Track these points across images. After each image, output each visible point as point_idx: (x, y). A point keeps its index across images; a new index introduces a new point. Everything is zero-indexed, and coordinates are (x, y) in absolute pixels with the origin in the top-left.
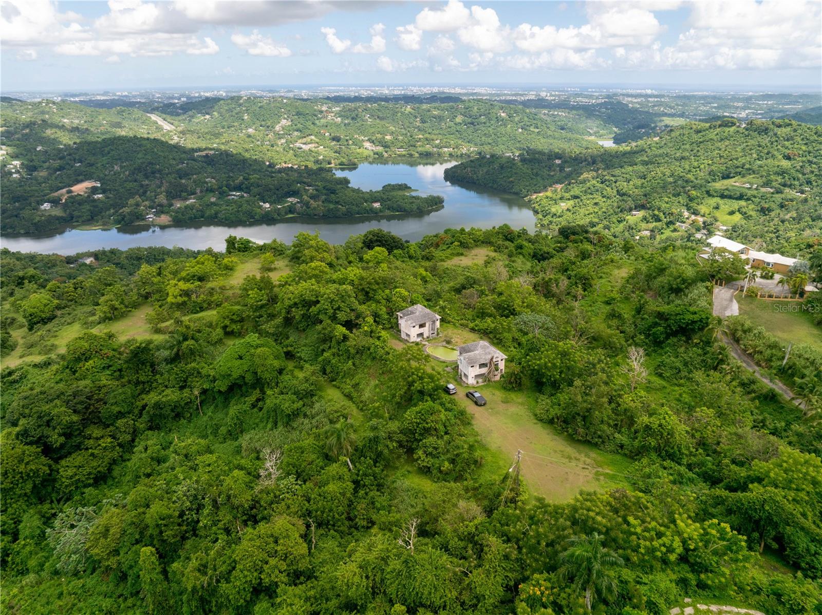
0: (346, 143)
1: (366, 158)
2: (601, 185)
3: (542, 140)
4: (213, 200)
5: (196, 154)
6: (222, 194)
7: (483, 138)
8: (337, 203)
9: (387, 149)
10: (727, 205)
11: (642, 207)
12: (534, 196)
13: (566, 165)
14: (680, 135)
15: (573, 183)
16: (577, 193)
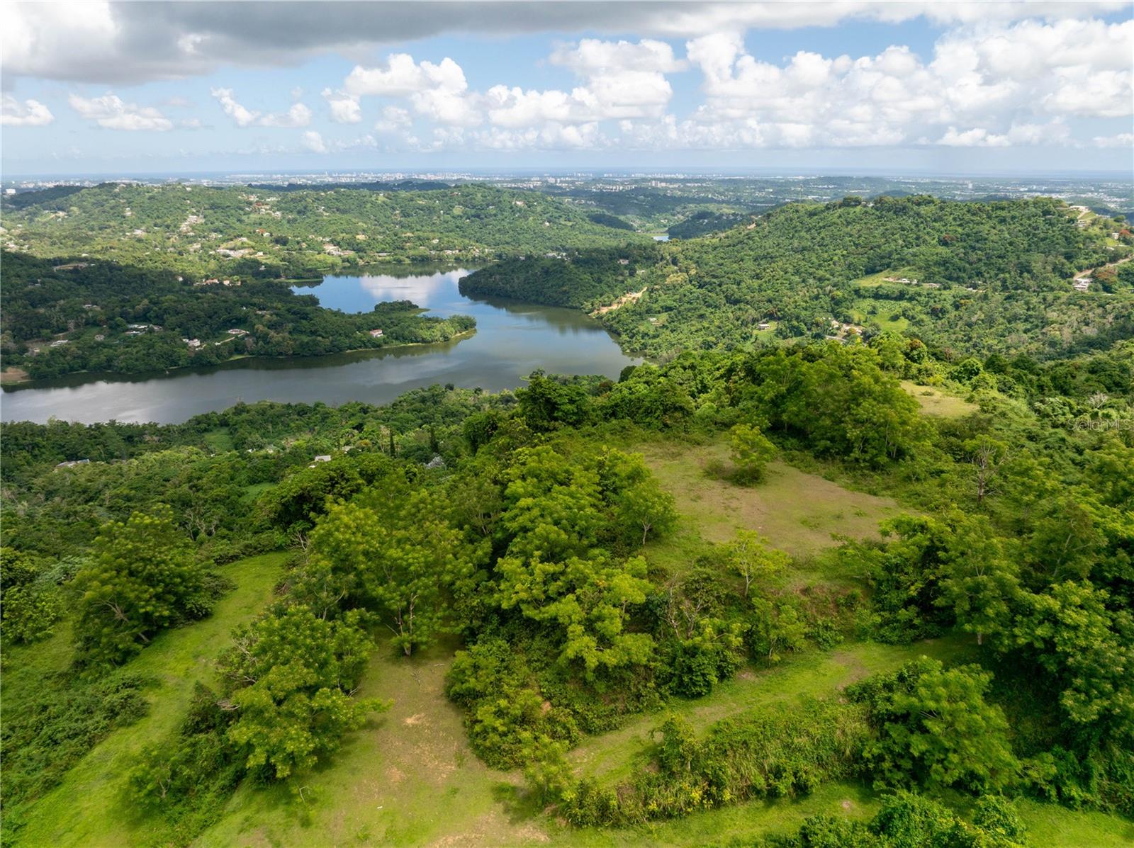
0: (297, 247)
1: (333, 266)
2: (701, 291)
3: (580, 237)
4: (100, 338)
5: (55, 268)
6: (115, 329)
7: (497, 235)
8: (313, 333)
9: (361, 254)
10: (885, 308)
11: (770, 317)
12: (604, 310)
13: (637, 266)
14: (786, 220)
15: (657, 290)
16: (669, 303)
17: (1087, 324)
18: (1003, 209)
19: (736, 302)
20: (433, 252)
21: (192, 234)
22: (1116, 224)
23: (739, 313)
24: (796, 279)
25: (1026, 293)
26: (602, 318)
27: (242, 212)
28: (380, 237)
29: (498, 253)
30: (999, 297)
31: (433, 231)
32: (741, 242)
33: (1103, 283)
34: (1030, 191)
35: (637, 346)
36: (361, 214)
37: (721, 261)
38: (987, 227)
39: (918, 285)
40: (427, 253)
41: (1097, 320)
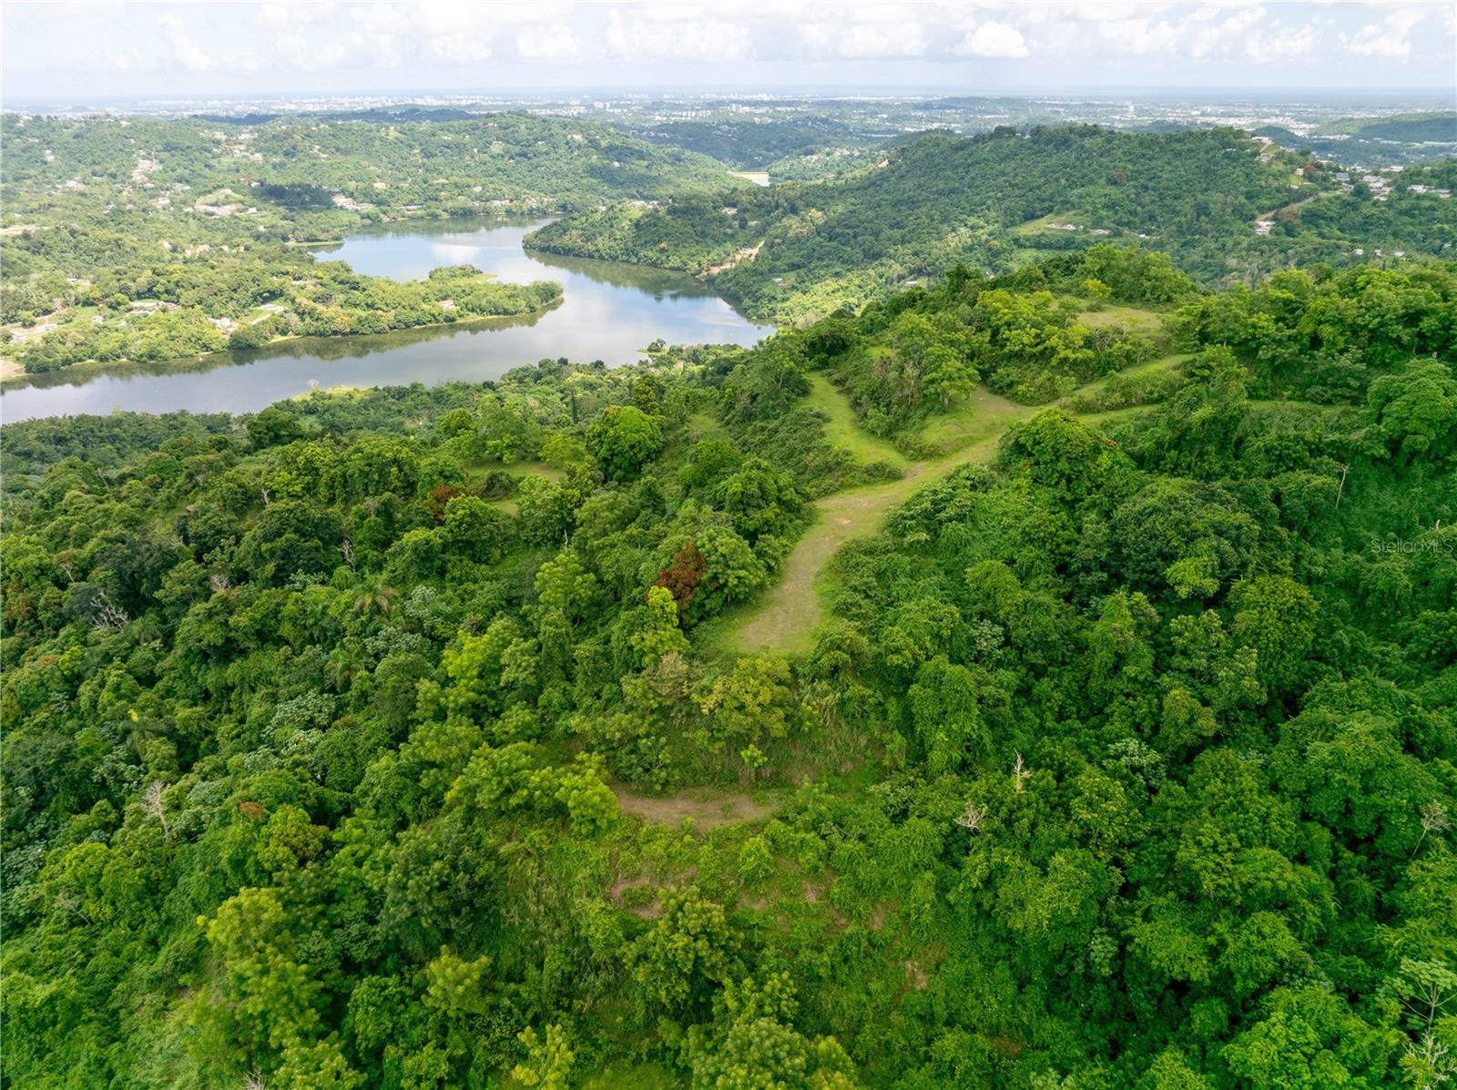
0: (298, 200)
2: (832, 245)
9: (383, 207)
11: (918, 272)
12: (715, 271)
13: (747, 216)
14: (926, 155)
15: (778, 244)
16: (796, 260)
19: (876, 256)
20: (477, 204)
21: (150, 185)
22: (1300, 157)
23: (882, 269)
24: (945, 227)
25: (1204, 239)
26: (713, 280)
27: (209, 155)
28: (405, 185)
29: (561, 203)
30: (1174, 243)
31: (468, 176)
32: (873, 184)
33: (1285, 226)
34: (1203, 114)
36: (369, 154)
37: (852, 208)
38: (1160, 162)
39: (1085, 231)
40: (470, 204)
41: (1279, 266)
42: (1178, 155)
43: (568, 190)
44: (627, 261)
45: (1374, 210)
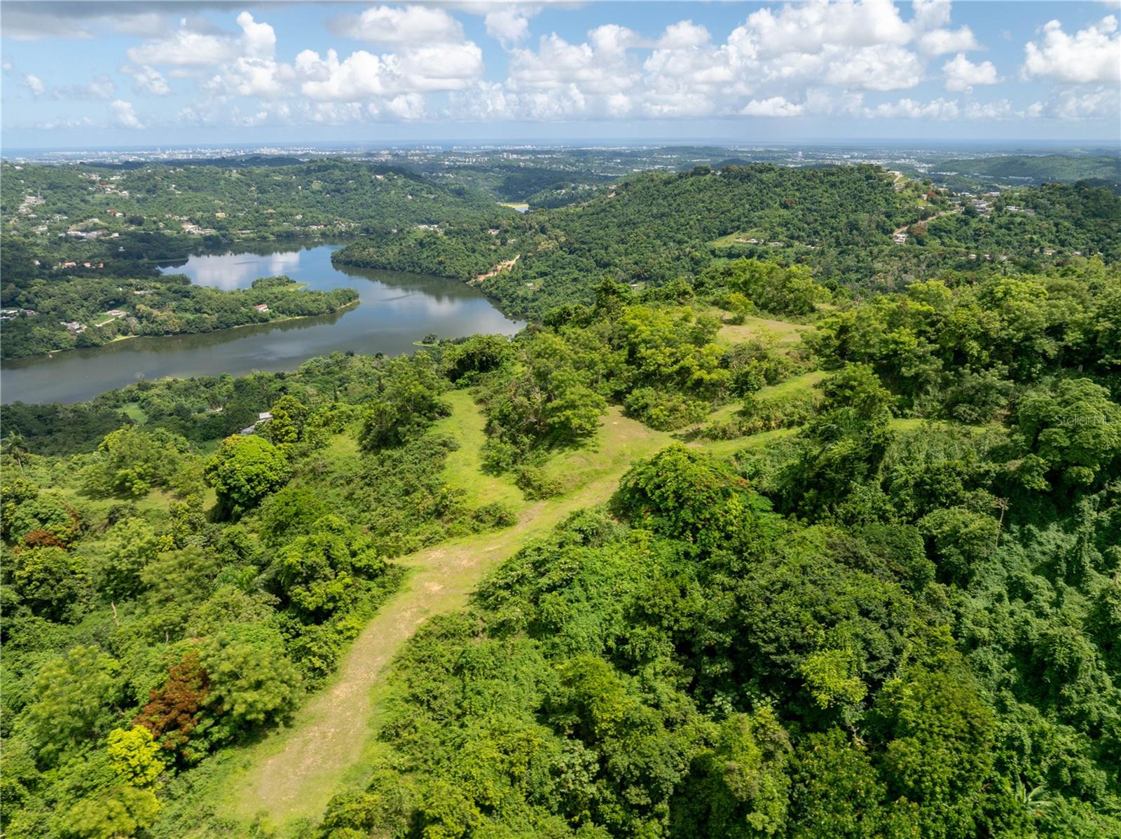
0: (154, 226)
1: (195, 245)
2: (572, 256)
7: (360, 210)
8: (198, 310)
9: (222, 232)
11: (638, 277)
12: (481, 278)
13: (507, 235)
14: (644, 188)
15: (530, 257)
16: (543, 269)
17: (906, 272)
18: (833, 175)
19: (606, 265)
20: (298, 228)
21: (33, 216)
22: (924, 187)
23: (610, 276)
24: (658, 242)
25: (856, 248)
26: (480, 286)
27: (85, 192)
28: (241, 215)
29: (365, 227)
30: (833, 252)
31: (293, 207)
32: (604, 210)
33: (916, 237)
34: (852, 158)
35: (518, 309)
36: (215, 191)
37: (587, 228)
38: (820, 191)
39: (764, 244)
40: (292, 229)
41: (914, 268)
42: (833, 185)
43: (372, 217)
44: (413, 271)
45: (980, 225)
